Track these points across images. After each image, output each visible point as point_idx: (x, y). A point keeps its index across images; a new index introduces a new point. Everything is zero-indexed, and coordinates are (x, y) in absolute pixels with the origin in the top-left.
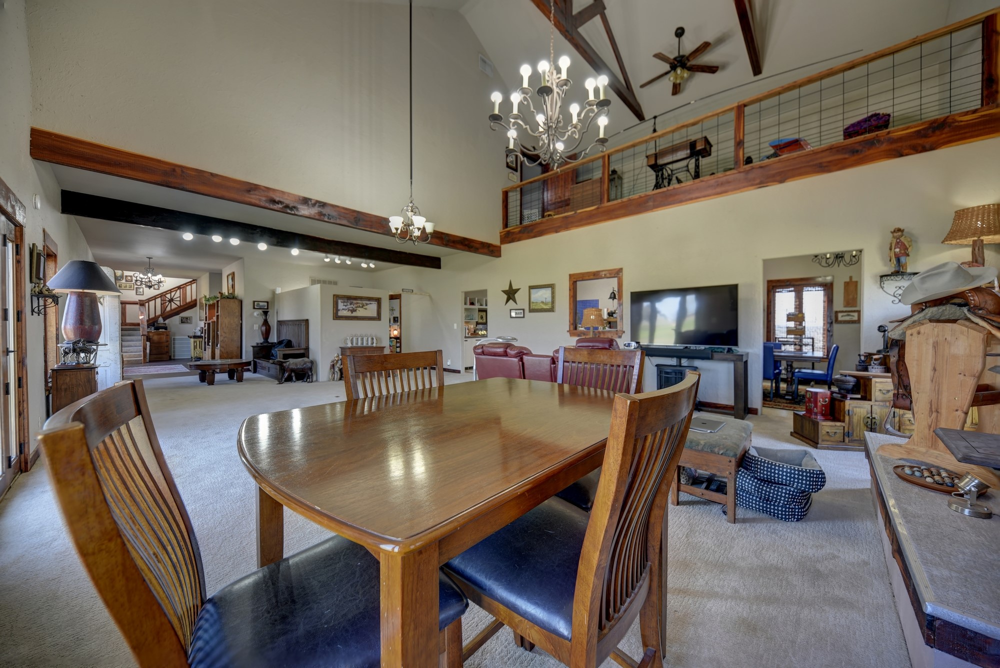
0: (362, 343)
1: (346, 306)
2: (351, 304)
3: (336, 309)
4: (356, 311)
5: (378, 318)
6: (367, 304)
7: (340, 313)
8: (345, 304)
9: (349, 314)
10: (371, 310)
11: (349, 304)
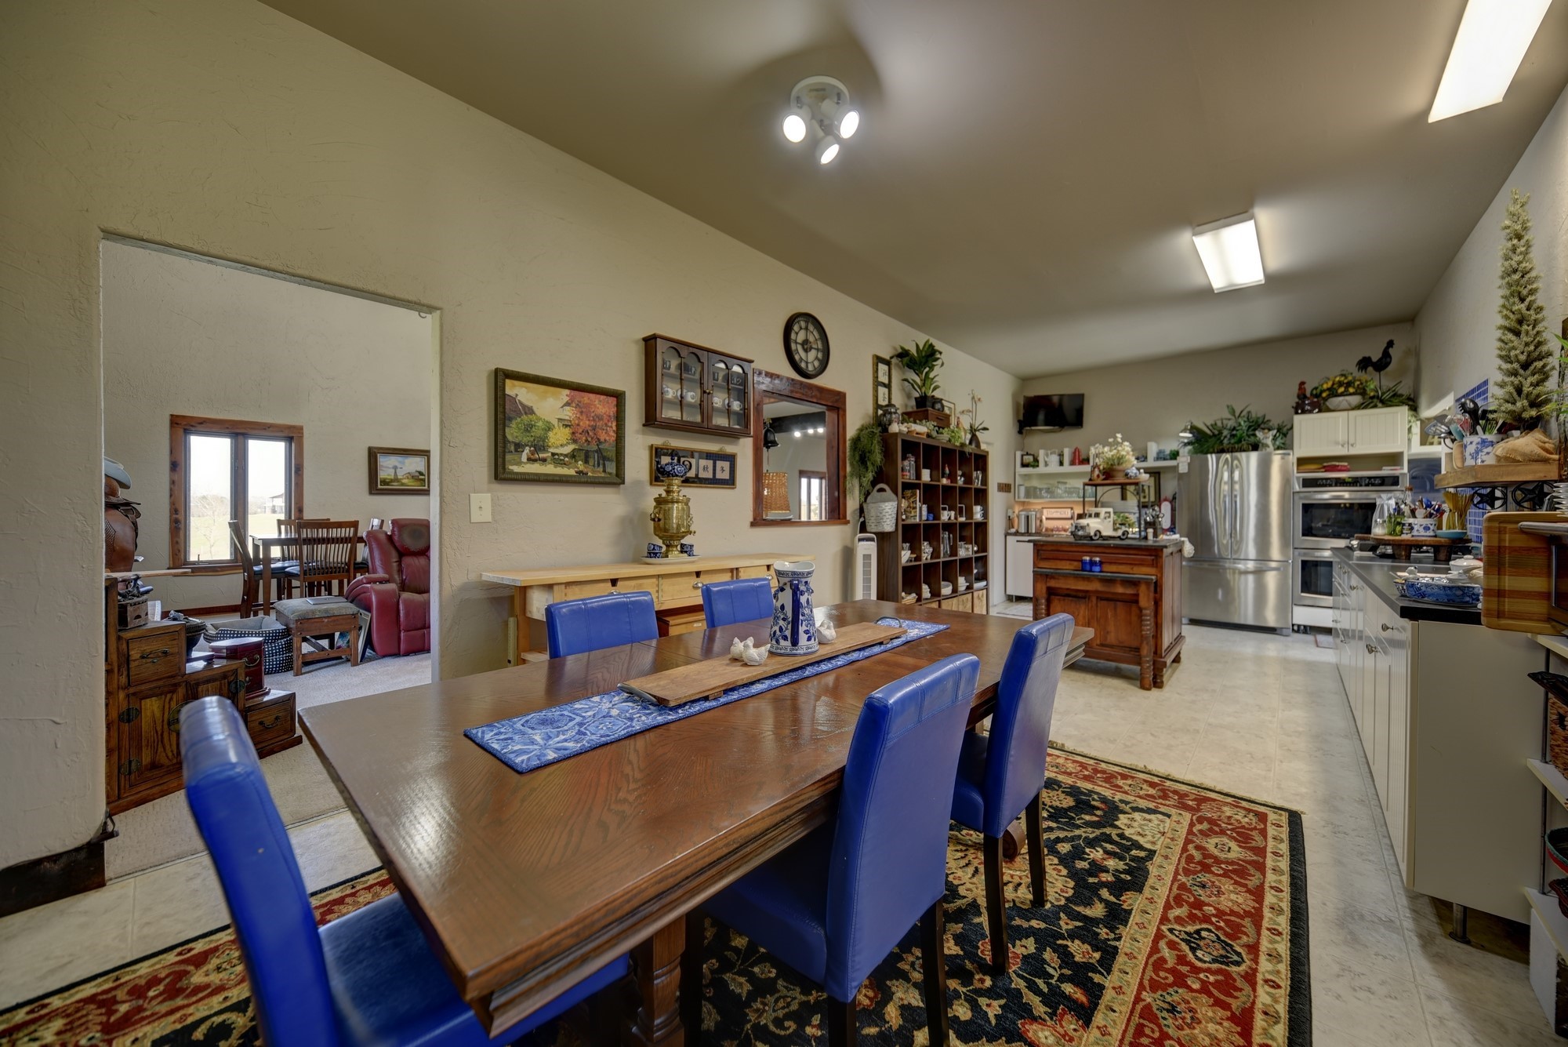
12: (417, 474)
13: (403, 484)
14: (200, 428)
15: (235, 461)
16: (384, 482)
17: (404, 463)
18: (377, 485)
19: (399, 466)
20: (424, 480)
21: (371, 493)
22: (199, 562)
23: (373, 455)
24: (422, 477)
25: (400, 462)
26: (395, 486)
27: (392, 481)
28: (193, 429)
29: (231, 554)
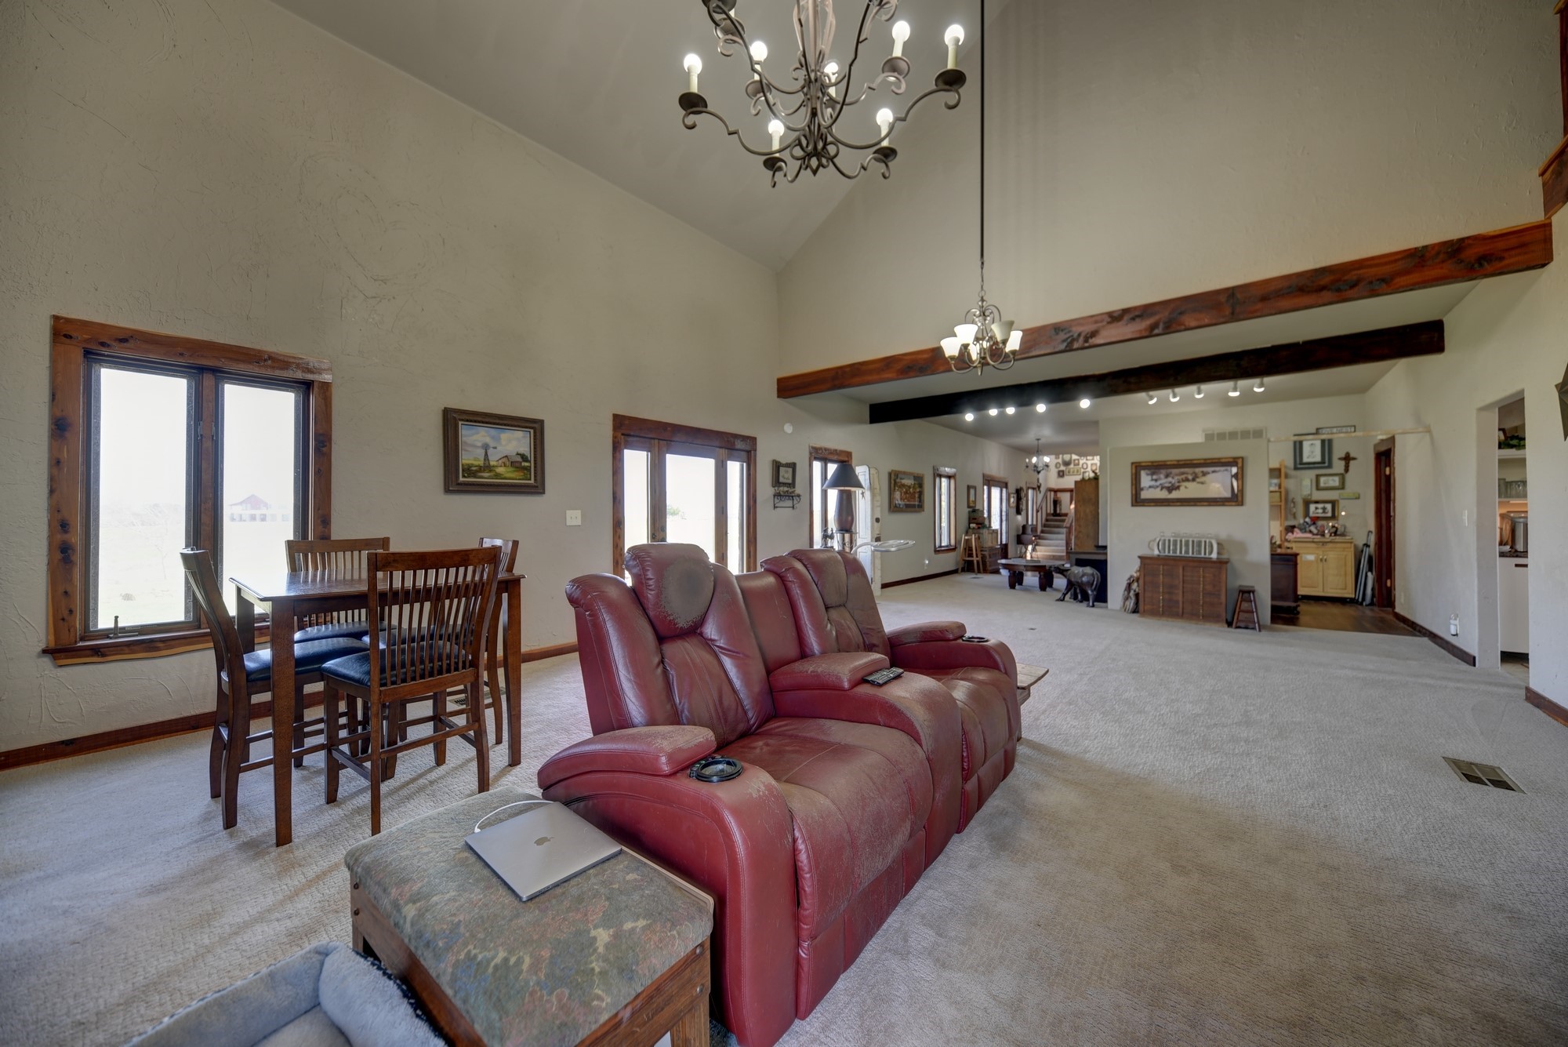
0: (1187, 552)
1: (1156, 480)
2: (1167, 476)
3: (1136, 487)
4: (1178, 488)
5: (1236, 499)
6: (1204, 474)
7: (1144, 495)
8: (1155, 477)
9: (1163, 494)
10: (1218, 484)
11: (1162, 476)
12: (519, 459)
13: (498, 476)
14: (117, 350)
15: (196, 425)
16: (469, 471)
17: (498, 440)
18: (457, 477)
19: (492, 444)
20: (528, 469)
21: (447, 490)
22: (117, 631)
23: (452, 421)
24: (527, 464)
25: (493, 438)
26: (486, 478)
27: (481, 469)
28: (105, 351)
29: (187, 611)
